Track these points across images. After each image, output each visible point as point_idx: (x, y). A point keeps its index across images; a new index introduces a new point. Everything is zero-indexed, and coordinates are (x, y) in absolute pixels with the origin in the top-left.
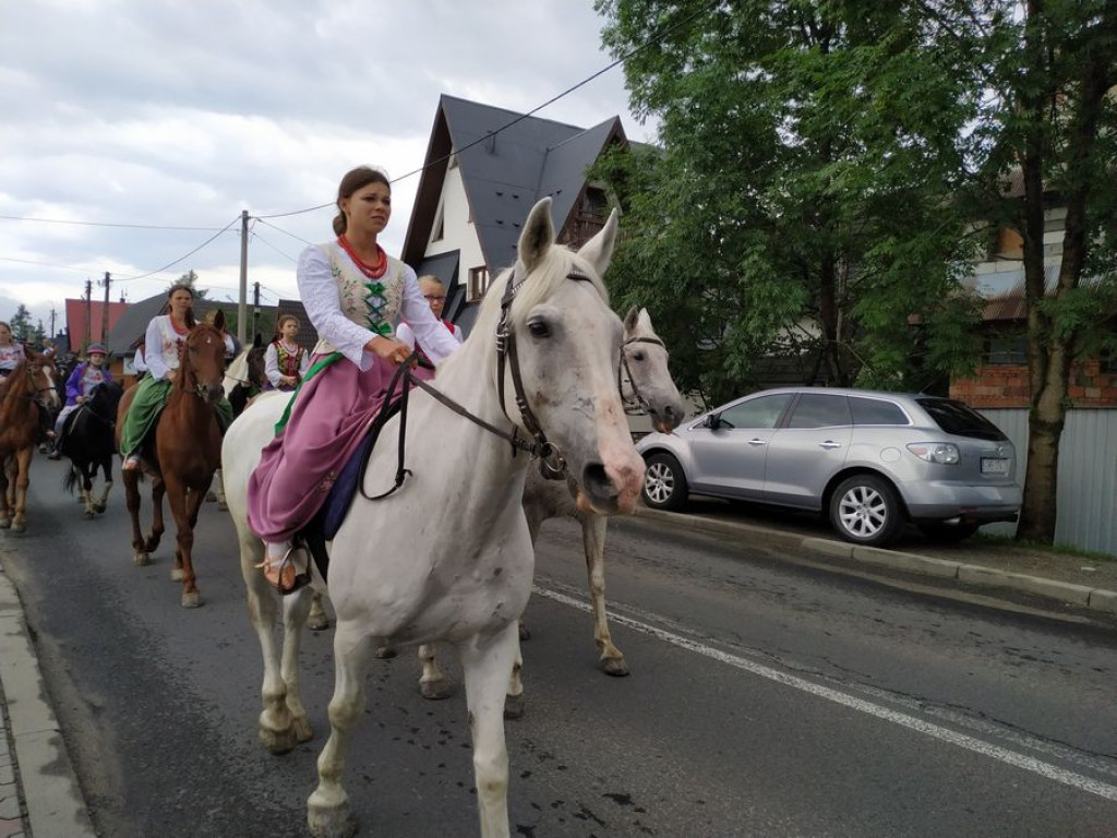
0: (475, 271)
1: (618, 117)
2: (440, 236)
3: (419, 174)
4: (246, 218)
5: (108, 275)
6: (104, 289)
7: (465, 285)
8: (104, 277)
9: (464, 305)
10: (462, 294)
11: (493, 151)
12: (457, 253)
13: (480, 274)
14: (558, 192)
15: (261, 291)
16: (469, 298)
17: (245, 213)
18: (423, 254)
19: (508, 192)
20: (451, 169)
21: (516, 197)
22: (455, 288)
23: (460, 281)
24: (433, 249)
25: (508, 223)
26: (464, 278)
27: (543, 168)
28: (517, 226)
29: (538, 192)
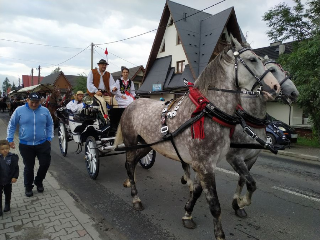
0: (178, 63)
1: (233, 7)
2: (163, 50)
3: (157, 30)
4: (93, 45)
5: (39, 66)
6: (38, 71)
7: (174, 68)
8: (38, 67)
9: (174, 75)
10: (173, 71)
11: (185, 20)
12: (171, 56)
13: (180, 64)
14: (211, 34)
16: (176, 72)
17: (92, 43)
18: (156, 57)
19: (192, 34)
20: (168, 27)
21: (194, 36)
22: (170, 69)
23: (172, 66)
24: (160, 55)
25: (193, 45)
26: (174, 65)
27: (201, 26)
28: (196, 46)
29: (200, 34)
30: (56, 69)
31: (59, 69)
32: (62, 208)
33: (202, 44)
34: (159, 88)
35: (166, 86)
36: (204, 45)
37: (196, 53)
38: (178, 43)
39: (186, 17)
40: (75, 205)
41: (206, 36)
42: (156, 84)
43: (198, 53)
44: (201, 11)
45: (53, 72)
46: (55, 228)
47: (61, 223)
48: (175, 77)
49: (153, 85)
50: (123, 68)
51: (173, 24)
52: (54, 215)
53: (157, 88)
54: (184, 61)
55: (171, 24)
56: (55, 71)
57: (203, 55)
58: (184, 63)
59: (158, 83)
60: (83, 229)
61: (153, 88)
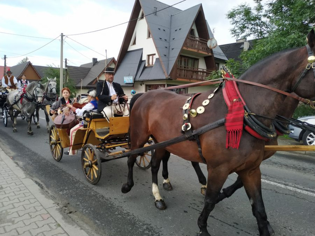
0: (149, 56)
2: (134, 43)
3: (128, 23)
4: (62, 36)
5: (5, 56)
6: (4, 61)
7: (145, 61)
8: (4, 57)
9: (145, 67)
10: (144, 64)
11: (156, 14)
12: (142, 49)
13: (151, 57)
14: (180, 29)
15: (67, 62)
16: (146, 65)
17: (62, 34)
18: (127, 50)
19: (162, 29)
20: (139, 20)
21: (164, 30)
22: (141, 61)
23: (143, 59)
24: (131, 48)
25: (163, 39)
26: (145, 58)
27: (171, 21)
28: (166, 40)
29: (170, 29)
30: (24, 59)
31: (27, 59)
32: (27, 195)
33: (172, 38)
34: (131, 80)
35: (137, 79)
36: (173, 39)
37: (166, 47)
38: (149, 37)
39: (157, 11)
40: (40, 192)
41: (176, 31)
42: (127, 76)
43: (168, 47)
44: (171, 6)
45: (20, 62)
46: (19, 213)
47: (25, 208)
48: (146, 70)
49: (124, 77)
50: (95, 60)
51: (144, 17)
52: (19, 201)
53: (128, 80)
54: (155, 54)
55: (142, 18)
56: (22, 61)
57: (173, 49)
58: (154, 56)
59: (129, 75)
60: (47, 213)
61: (125, 80)
